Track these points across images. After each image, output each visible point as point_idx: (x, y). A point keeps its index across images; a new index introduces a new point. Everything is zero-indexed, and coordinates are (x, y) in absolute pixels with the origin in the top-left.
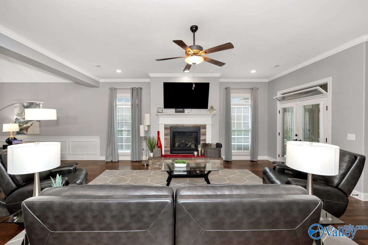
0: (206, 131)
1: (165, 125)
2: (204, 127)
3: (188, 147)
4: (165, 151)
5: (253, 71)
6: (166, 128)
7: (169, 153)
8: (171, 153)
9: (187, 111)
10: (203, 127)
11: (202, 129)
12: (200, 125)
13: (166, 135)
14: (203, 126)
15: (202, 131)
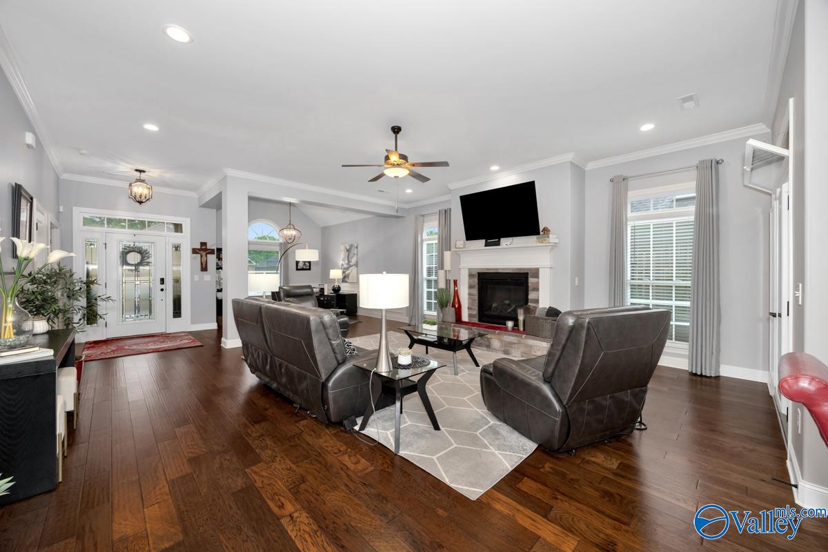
0: (538, 283)
1: (469, 269)
2: (536, 273)
3: (509, 313)
4: (470, 316)
5: (647, 127)
6: (471, 276)
7: (476, 320)
8: (480, 320)
9: (505, 242)
10: (534, 274)
11: (532, 277)
12: (528, 269)
13: (471, 287)
14: (533, 272)
15: (531, 280)
